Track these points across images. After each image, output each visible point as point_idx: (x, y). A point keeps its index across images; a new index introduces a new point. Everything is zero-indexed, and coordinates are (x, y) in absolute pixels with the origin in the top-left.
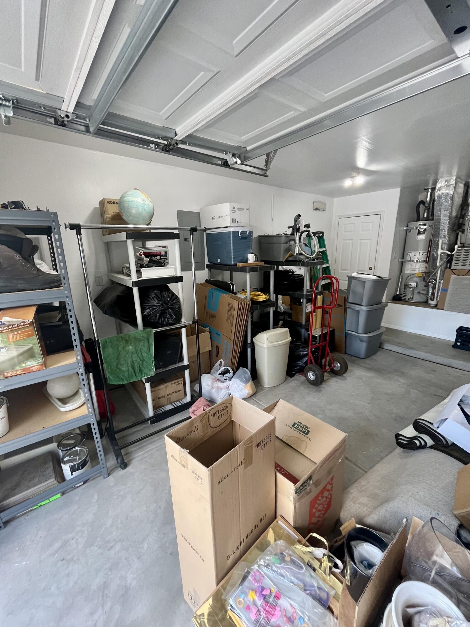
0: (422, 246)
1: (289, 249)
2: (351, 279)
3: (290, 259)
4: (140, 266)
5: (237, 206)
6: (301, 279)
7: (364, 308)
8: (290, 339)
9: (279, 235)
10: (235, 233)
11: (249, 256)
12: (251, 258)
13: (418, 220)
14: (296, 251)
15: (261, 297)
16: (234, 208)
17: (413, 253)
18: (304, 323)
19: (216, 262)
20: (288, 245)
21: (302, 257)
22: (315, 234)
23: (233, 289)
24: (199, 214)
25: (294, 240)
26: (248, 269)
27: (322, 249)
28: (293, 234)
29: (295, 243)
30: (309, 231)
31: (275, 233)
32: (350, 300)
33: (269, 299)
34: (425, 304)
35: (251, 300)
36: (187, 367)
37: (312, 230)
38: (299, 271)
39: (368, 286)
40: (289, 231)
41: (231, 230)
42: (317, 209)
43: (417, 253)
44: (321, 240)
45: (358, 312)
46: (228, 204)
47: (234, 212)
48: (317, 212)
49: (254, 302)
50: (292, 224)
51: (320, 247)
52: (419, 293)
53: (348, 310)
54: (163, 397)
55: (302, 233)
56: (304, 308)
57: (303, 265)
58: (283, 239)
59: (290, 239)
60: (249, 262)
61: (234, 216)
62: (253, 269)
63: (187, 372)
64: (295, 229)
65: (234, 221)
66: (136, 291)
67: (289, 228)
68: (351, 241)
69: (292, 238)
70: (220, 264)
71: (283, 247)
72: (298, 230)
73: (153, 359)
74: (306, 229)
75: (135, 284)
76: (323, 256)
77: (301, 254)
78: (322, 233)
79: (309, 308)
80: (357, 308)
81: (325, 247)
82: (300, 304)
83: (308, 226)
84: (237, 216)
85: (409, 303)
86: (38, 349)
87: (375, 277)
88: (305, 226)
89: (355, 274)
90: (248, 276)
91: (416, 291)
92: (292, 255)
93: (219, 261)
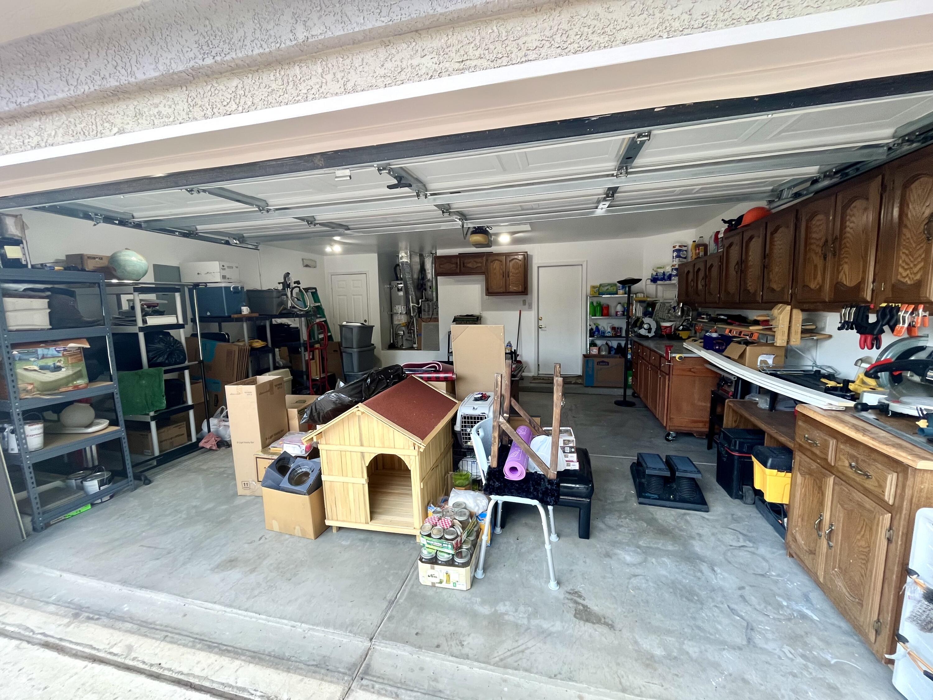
0: (403, 301)
1: (282, 303)
2: (342, 326)
3: (284, 312)
4: (145, 314)
5: (226, 264)
6: (297, 331)
7: (355, 350)
8: (291, 377)
9: (269, 291)
10: (227, 288)
11: (242, 308)
12: (245, 310)
13: (397, 279)
14: (290, 305)
15: (258, 344)
16: (223, 266)
17: (397, 307)
18: (304, 370)
19: (204, 315)
20: (280, 299)
21: (295, 310)
22: (307, 290)
23: (229, 339)
24: (178, 268)
25: (286, 295)
26: (244, 319)
27: (317, 304)
28: (284, 289)
29: (287, 297)
30: (299, 287)
31: (265, 288)
32: (344, 345)
33: (267, 346)
34: (412, 348)
35: (250, 346)
36: (191, 407)
37: (302, 286)
38: (293, 323)
39: (355, 331)
40: (280, 287)
41: (223, 285)
42: (307, 266)
43: (400, 306)
44: (315, 295)
45: (351, 354)
46: (217, 263)
47: (224, 269)
48: (307, 269)
49: (253, 349)
50: (283, 281)
51: (315, 302)
52: (407, 340)
53: (344, 354)
54: (166, 440)
55: (293, 288)
56: (303, 356)
57: (298, 316)
58: (275, 294)
59: (282, 293)
60: (243, 313)
61: (224, 273)
62: (248, 318)
63: (191, 413)
64: (286, 285)
65: (224, 277)
66: (141, 336)
67: (279, 283)
68: (345, 297)
69: (284, 293)
70: (209, 317)
71: (276, 301)
72: (289, 286)
73: (164, 394)
74: (296, 285)
75: (141, 329)
76: (319, 310)
77: (294, 307)
78: (315, 289)
79: (306, 356)
80: (349, 350)
81: (319, 302)
82: (299, 353)
83: (298, 282)
84: (227, 273)
85: (400, 348)
86: (85, 372)
87: (359, 324)
88: (295, 283)
89: (344, 323)
90: (245, 325)
91: (404, 339)
92: (285, 309)
93: (208, 314)
